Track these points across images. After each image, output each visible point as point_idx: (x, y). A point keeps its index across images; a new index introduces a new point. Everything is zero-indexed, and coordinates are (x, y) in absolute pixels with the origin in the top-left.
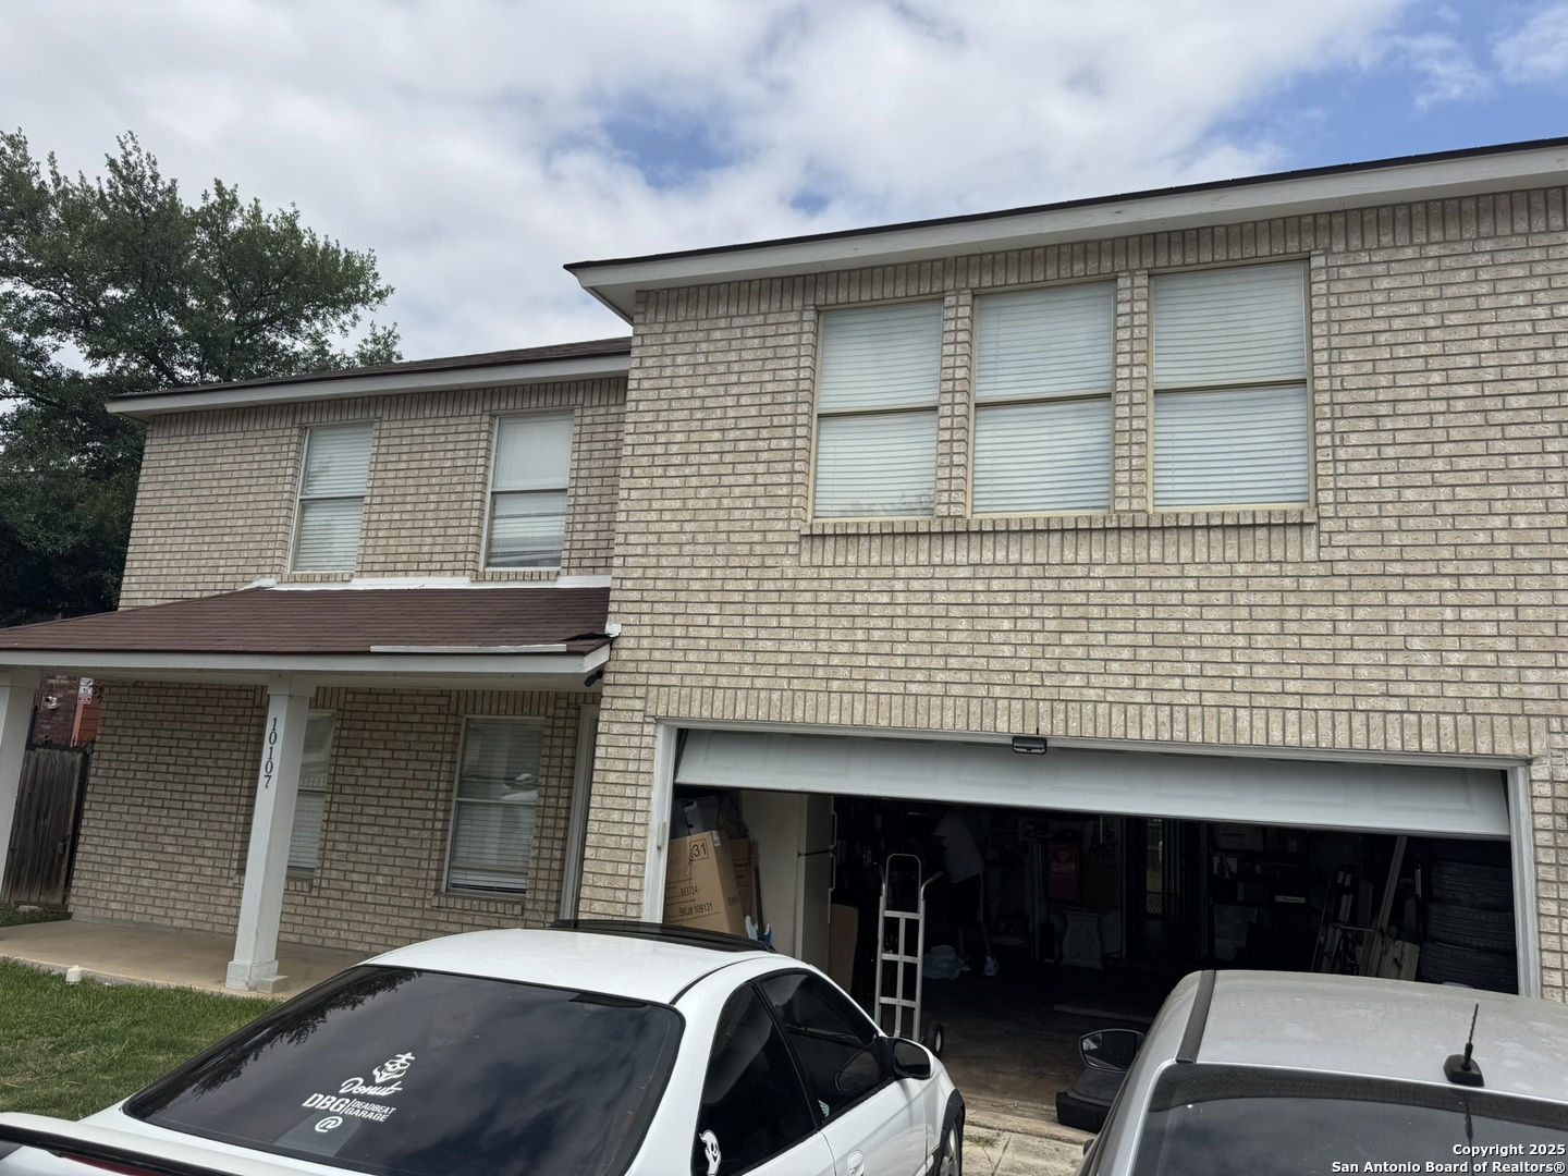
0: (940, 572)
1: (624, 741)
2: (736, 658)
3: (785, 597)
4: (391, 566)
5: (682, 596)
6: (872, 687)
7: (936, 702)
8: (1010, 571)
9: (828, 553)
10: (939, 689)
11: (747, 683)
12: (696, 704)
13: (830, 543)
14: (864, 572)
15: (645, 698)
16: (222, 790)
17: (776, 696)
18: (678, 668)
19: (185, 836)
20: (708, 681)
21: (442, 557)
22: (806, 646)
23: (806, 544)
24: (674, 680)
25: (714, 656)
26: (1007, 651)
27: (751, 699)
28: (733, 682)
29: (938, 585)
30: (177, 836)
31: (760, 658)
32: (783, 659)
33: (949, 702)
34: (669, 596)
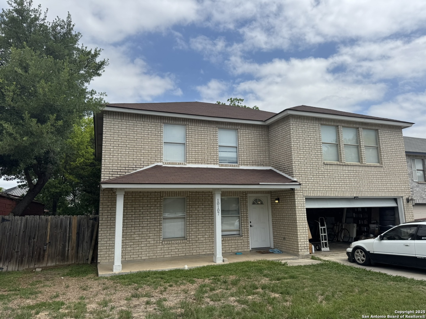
0: (344, 171)
1: (300, 201)
2: (317, 185)
3: (323, 175)
4: (197, 162)
5: (306, 174)
6: (338, 190)
7: (346, 192)
8: (352, 171)
9: (328, 167)
10: (346, 190)
11: (319, 190)
12: (311, 193)
13: (328, 165)
14: (334, 171)
15: (303, 193)
16: (154, 220)
17: (324, 192)
18: (308, 187)
19: (142, 234)
20: (313, 189)
21: (211, 160)
22: (327, 183)
23: (325, 165)
24: (307, 189)
25: (313, 185)
26: (354, 184)
27: (320, 192)
28: (317, 189)
29: (344, 173)
30: (139, 234)
31: (321, 185)
32: (324, 185)
33: (348, 192)
34: (304, 174)
